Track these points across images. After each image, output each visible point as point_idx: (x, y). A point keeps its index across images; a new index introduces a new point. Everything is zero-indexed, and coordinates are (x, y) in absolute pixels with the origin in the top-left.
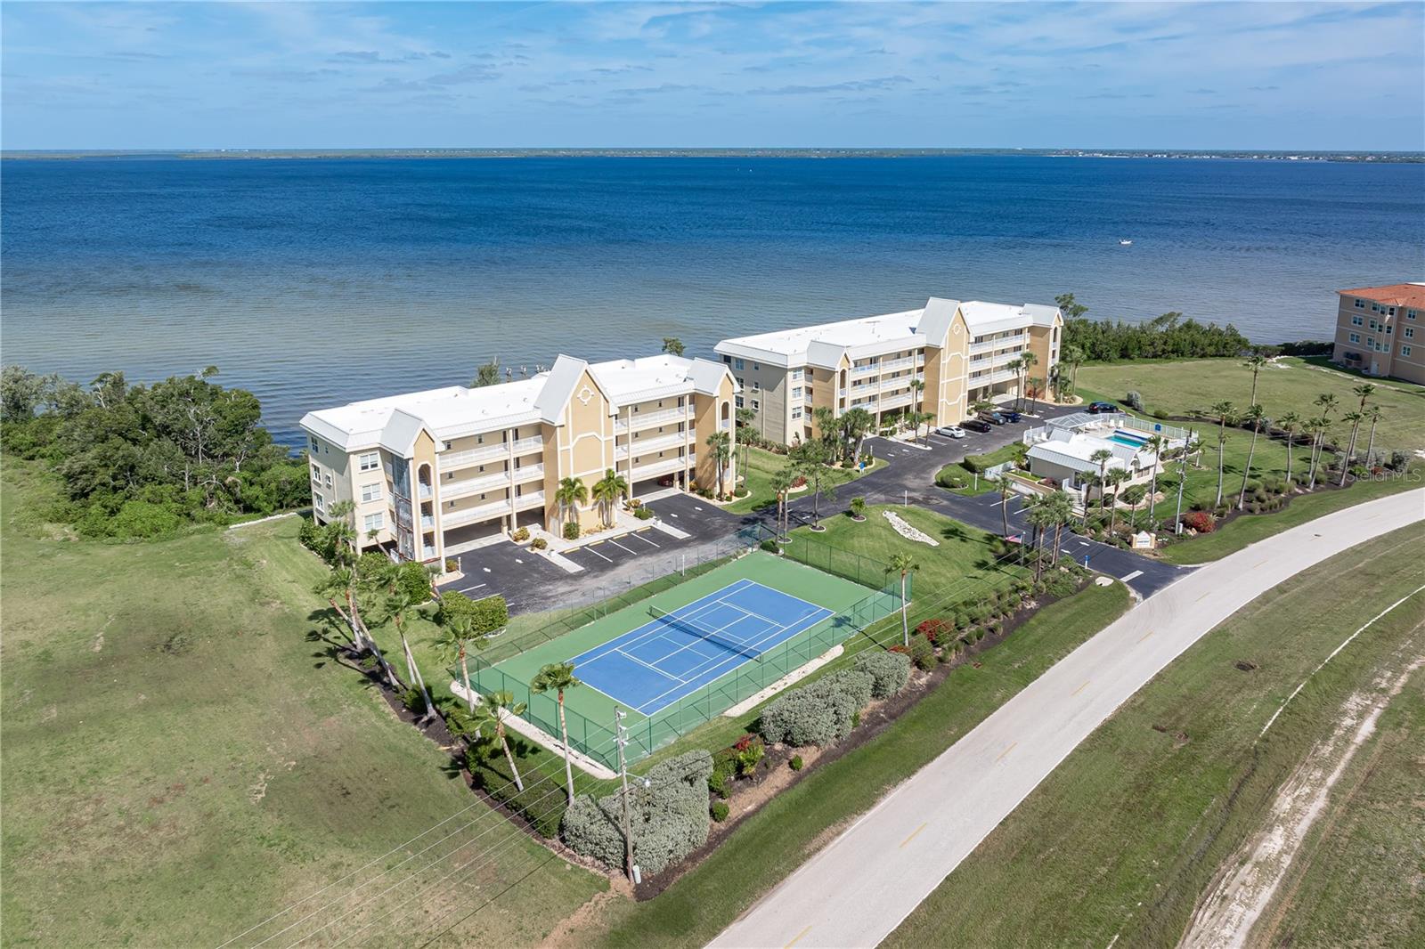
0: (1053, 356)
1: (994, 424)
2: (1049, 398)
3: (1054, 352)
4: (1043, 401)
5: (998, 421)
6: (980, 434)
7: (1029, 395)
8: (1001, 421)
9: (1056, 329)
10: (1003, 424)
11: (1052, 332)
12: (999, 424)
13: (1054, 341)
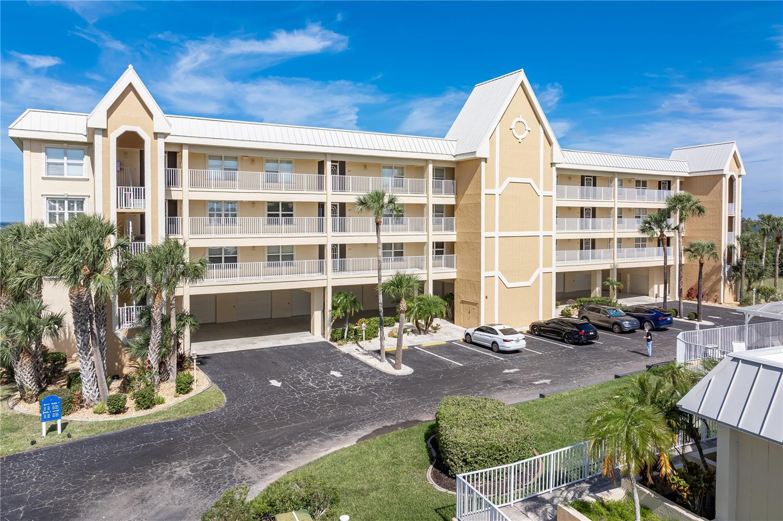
0: (731, 229)
1: (611, 330)
2: (727, 299)
3: (731, 219)
4: (717, 305)
5: (619, 325)
6: (571, 347)
7: (689, 296)
8: (626, 324)
9: (732, 180)
10: (632, 331)
11: (725, 182)
12: (622, 332)
13: (731, 200)
